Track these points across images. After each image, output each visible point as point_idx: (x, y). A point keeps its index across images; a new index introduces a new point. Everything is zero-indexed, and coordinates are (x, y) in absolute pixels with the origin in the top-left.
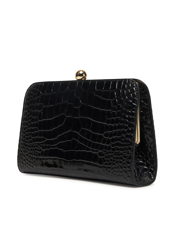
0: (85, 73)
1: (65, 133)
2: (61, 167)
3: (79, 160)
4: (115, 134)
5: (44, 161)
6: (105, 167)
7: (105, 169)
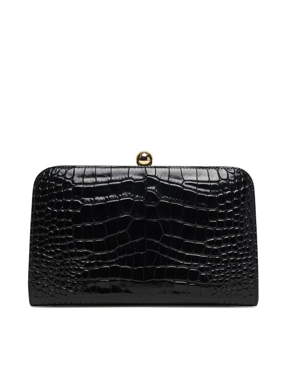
0: (149, 156)
1: (132, 241)
2: (127, 291)
3: (164, 279)
4: (226, 241)
5: (90, 285)
6: (213, 286)
7: (213, 288)
